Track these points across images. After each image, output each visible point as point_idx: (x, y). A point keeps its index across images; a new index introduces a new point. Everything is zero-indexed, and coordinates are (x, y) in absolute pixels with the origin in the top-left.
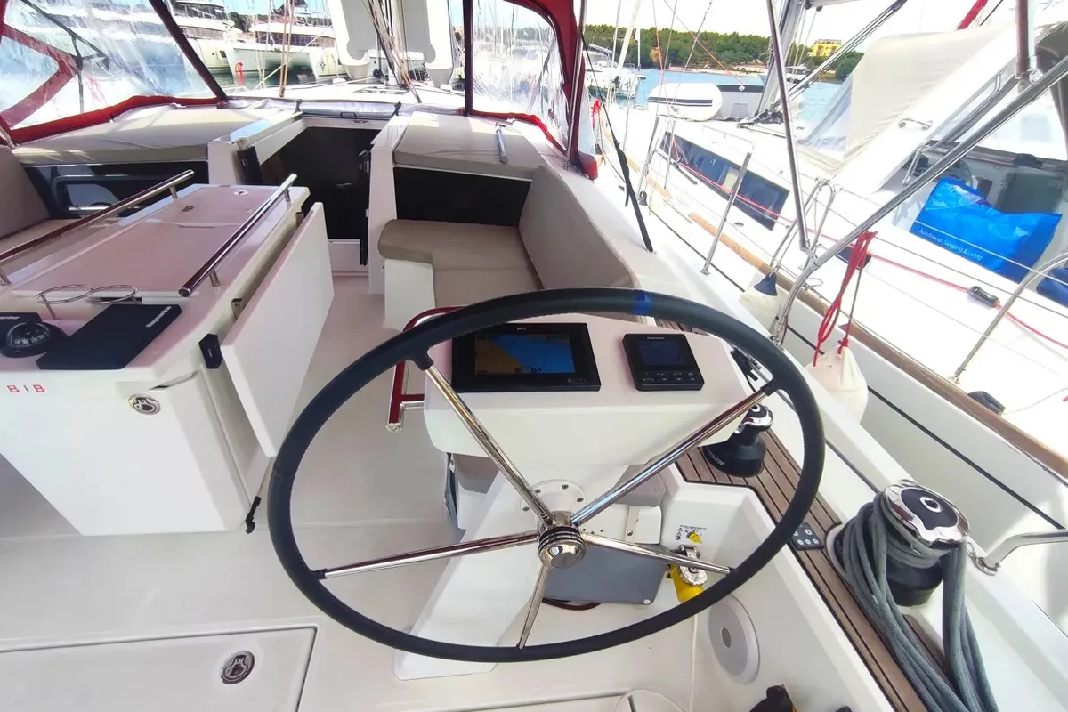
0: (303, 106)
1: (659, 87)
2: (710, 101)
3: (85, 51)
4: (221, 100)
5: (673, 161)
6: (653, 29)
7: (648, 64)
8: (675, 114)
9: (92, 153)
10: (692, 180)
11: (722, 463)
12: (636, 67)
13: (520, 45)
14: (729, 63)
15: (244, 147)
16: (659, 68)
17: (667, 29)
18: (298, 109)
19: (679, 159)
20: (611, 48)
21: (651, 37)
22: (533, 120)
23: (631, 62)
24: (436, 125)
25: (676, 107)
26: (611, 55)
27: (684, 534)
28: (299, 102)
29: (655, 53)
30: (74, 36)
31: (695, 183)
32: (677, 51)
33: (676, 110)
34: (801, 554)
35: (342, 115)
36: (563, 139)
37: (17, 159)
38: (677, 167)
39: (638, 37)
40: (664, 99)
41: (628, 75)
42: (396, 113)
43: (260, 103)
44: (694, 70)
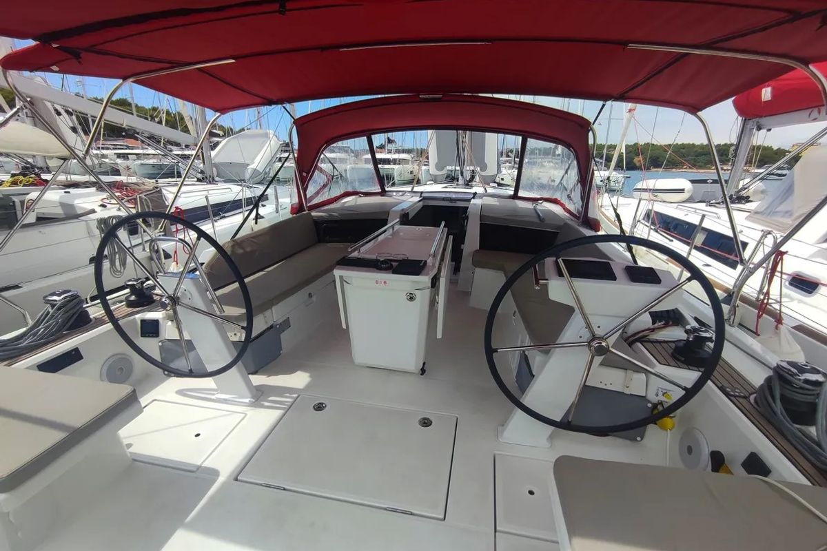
0: (423, 195)
1: (641, 182)
2: (683, 190)
3: (336, 173)
4: (383, 193)
5: (653, 227)
6: (636, 144)
7: (631, 167)
8: (655, 198)
9: (340, 215)
10: (669, 239)
11: (683, 359)
12: (622, 169)
13: (531, 159)
14: (706, 164)
15: (403, 213)
16: (642, 169)
17: (648, 143)
18: (421, 196)
19: (658, 226)
20: (601, 158)
21: (634, 150)
22: (555, 201)
23: (619, 167)
24: (498, 203)
25: (656, 194)
26: (601, 163)
27: (660, 394)
28: (422, 193)
29: (638, 160)
30: (334, 167)
31: (672, 241)
32: (658, 158)
33: (656, 196)
34: (732, 398)
35: (444, 199)
36: (578, 212)
37: (312, 217)
38: (657, 231)
39: (624, 151)
40: (646, 189)
41: (616, 175)
42: (474, 198)
43: (401, 194)
44: (674, 170)
